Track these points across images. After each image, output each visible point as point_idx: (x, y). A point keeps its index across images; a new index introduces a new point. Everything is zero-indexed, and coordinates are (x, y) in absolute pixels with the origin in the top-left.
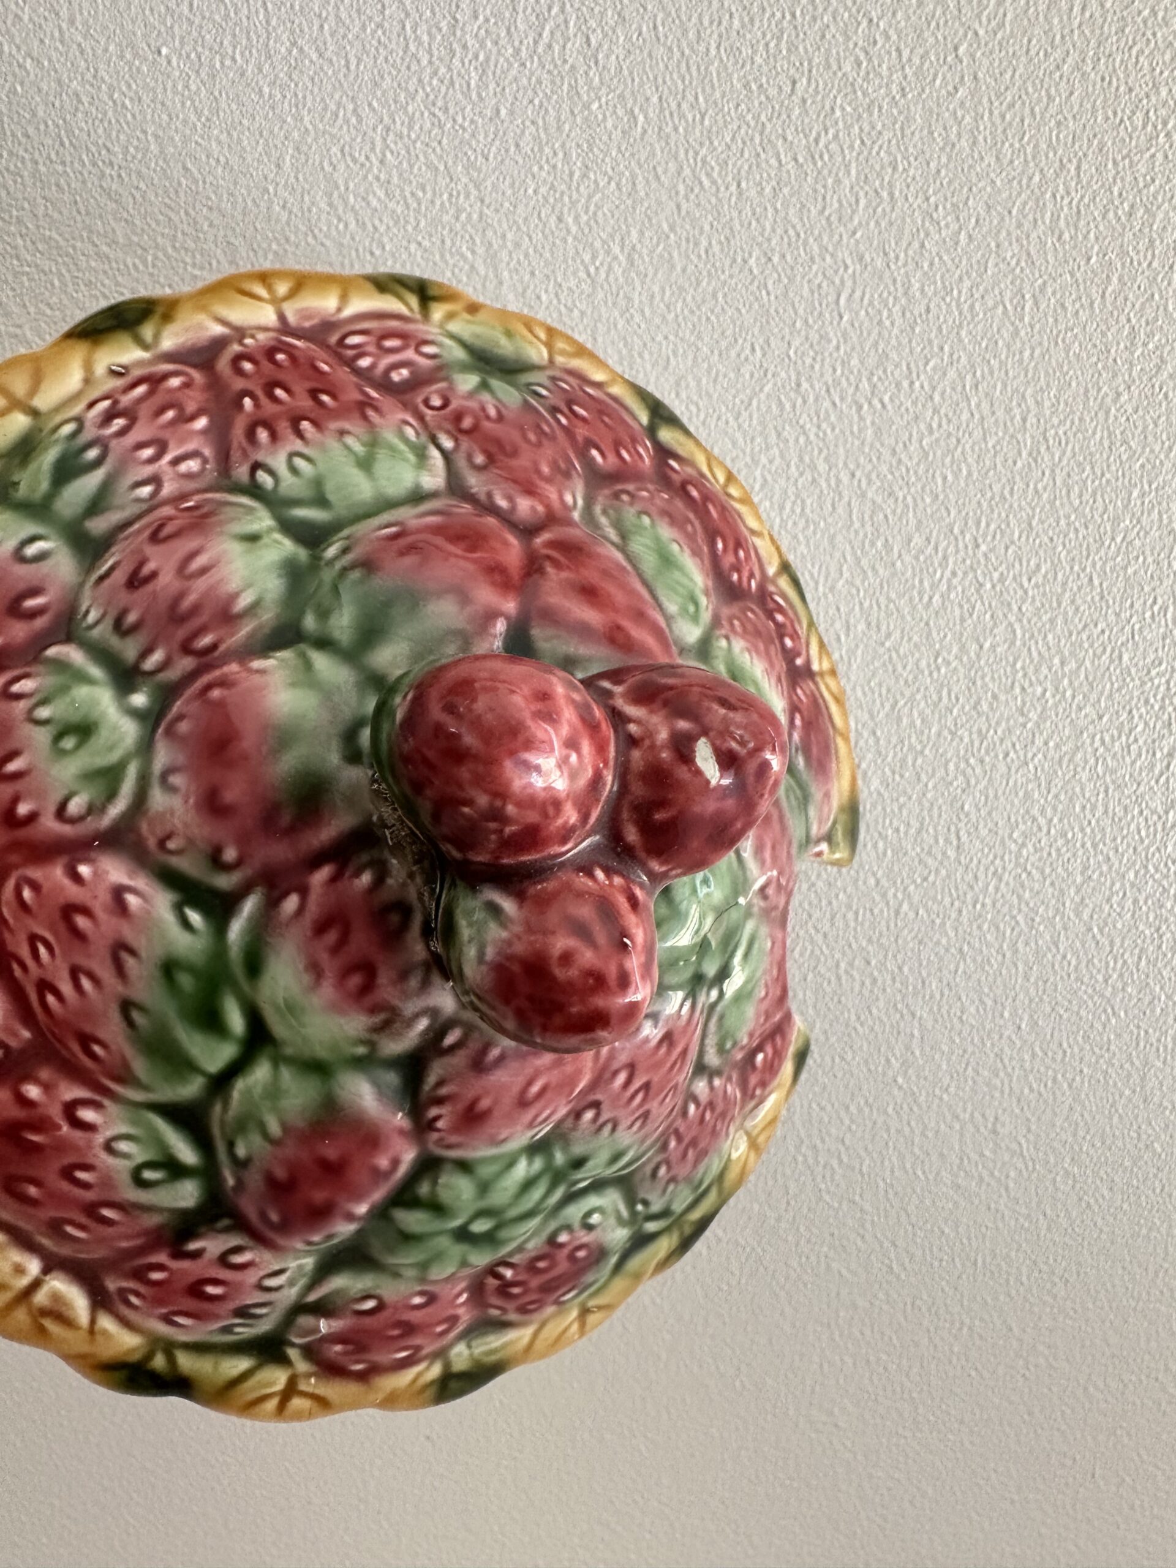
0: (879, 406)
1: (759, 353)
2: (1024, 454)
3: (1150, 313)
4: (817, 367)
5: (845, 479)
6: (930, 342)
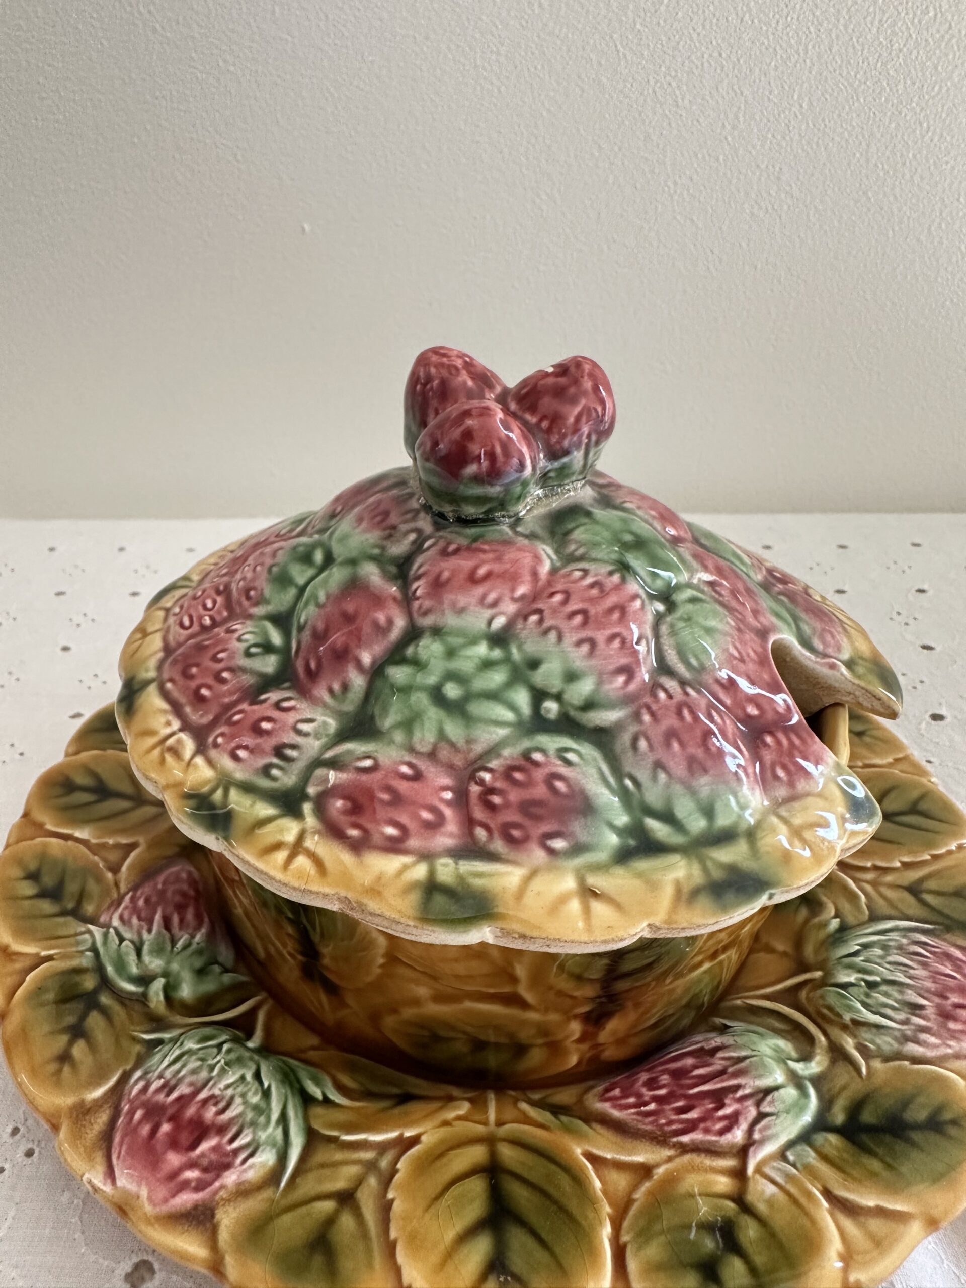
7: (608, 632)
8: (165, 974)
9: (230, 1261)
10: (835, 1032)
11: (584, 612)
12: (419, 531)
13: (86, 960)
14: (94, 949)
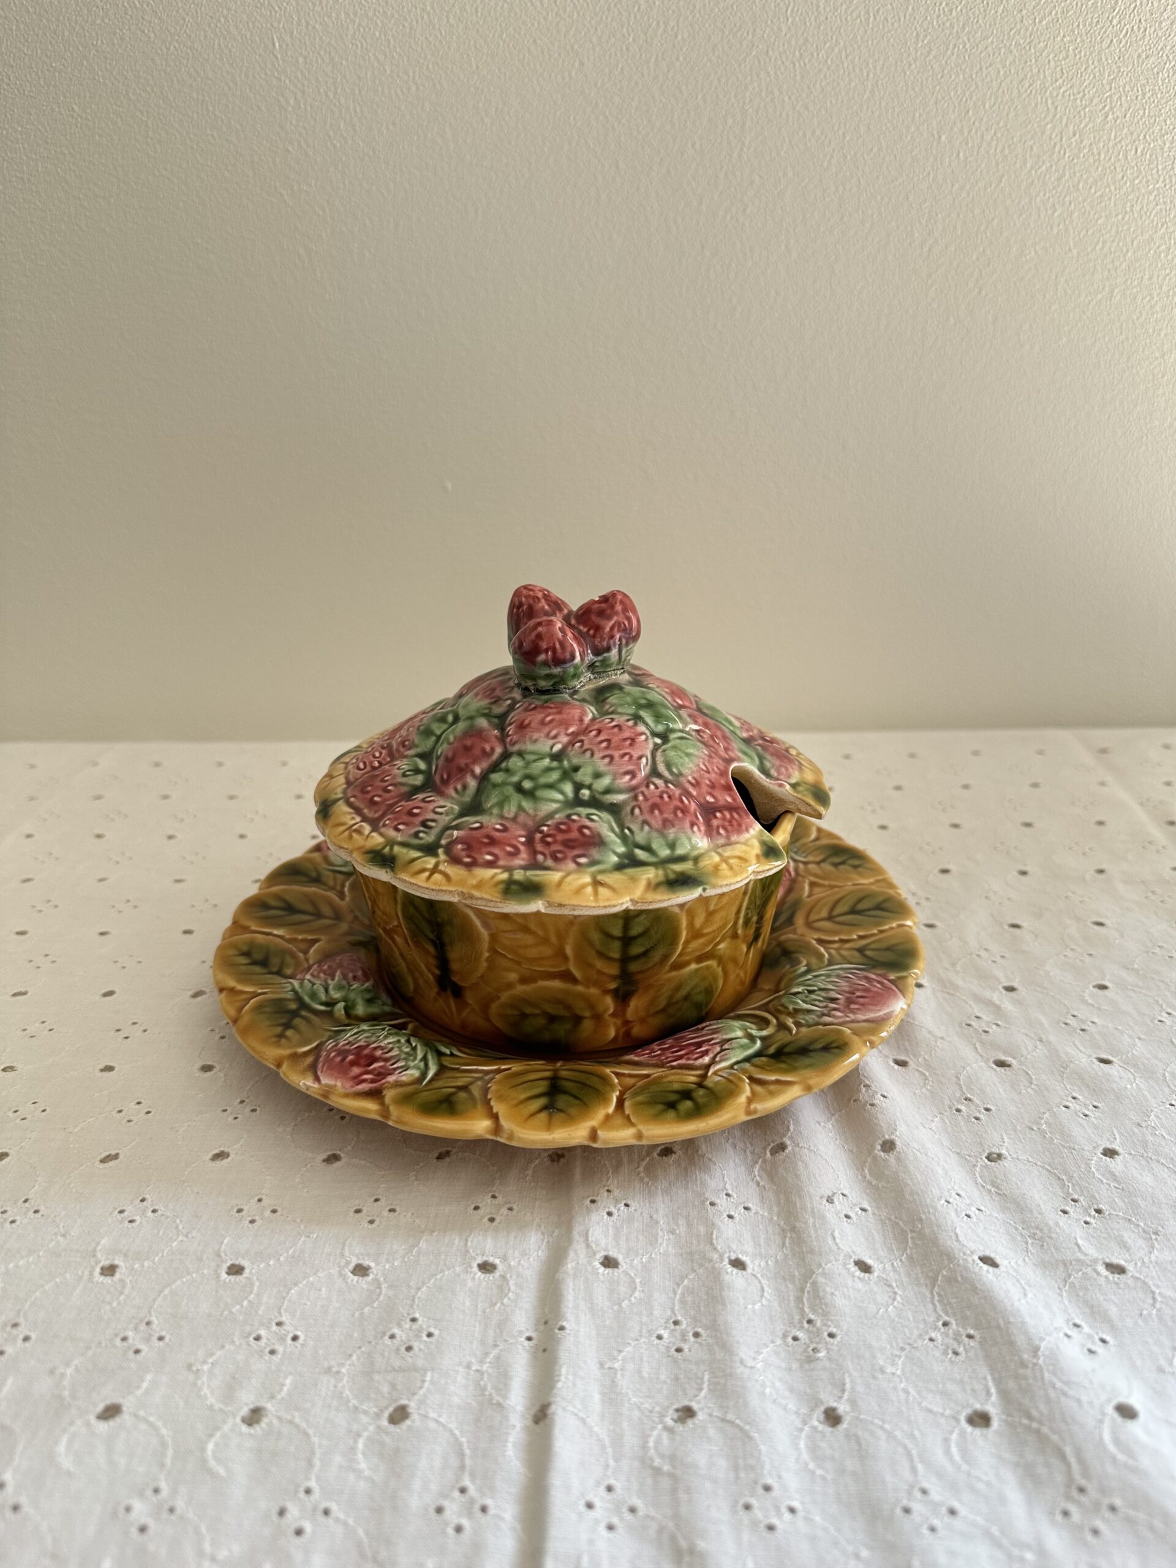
0: (802, 64)
1: (750, 35)
2: (868, 92)
3: (925, 25)
4: (776, 44)
5: (786, 99)
6: (827, 34)
7: (622, 752)
8: (345, 1000)
9: (392, 1108)
10: (782, 1017)
11: (609, 741)
12: (513, 699)
13: (290, 995)
14: (294, 990)
